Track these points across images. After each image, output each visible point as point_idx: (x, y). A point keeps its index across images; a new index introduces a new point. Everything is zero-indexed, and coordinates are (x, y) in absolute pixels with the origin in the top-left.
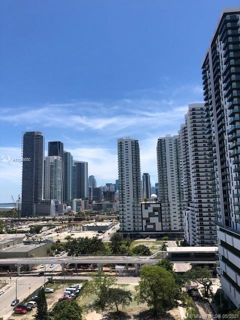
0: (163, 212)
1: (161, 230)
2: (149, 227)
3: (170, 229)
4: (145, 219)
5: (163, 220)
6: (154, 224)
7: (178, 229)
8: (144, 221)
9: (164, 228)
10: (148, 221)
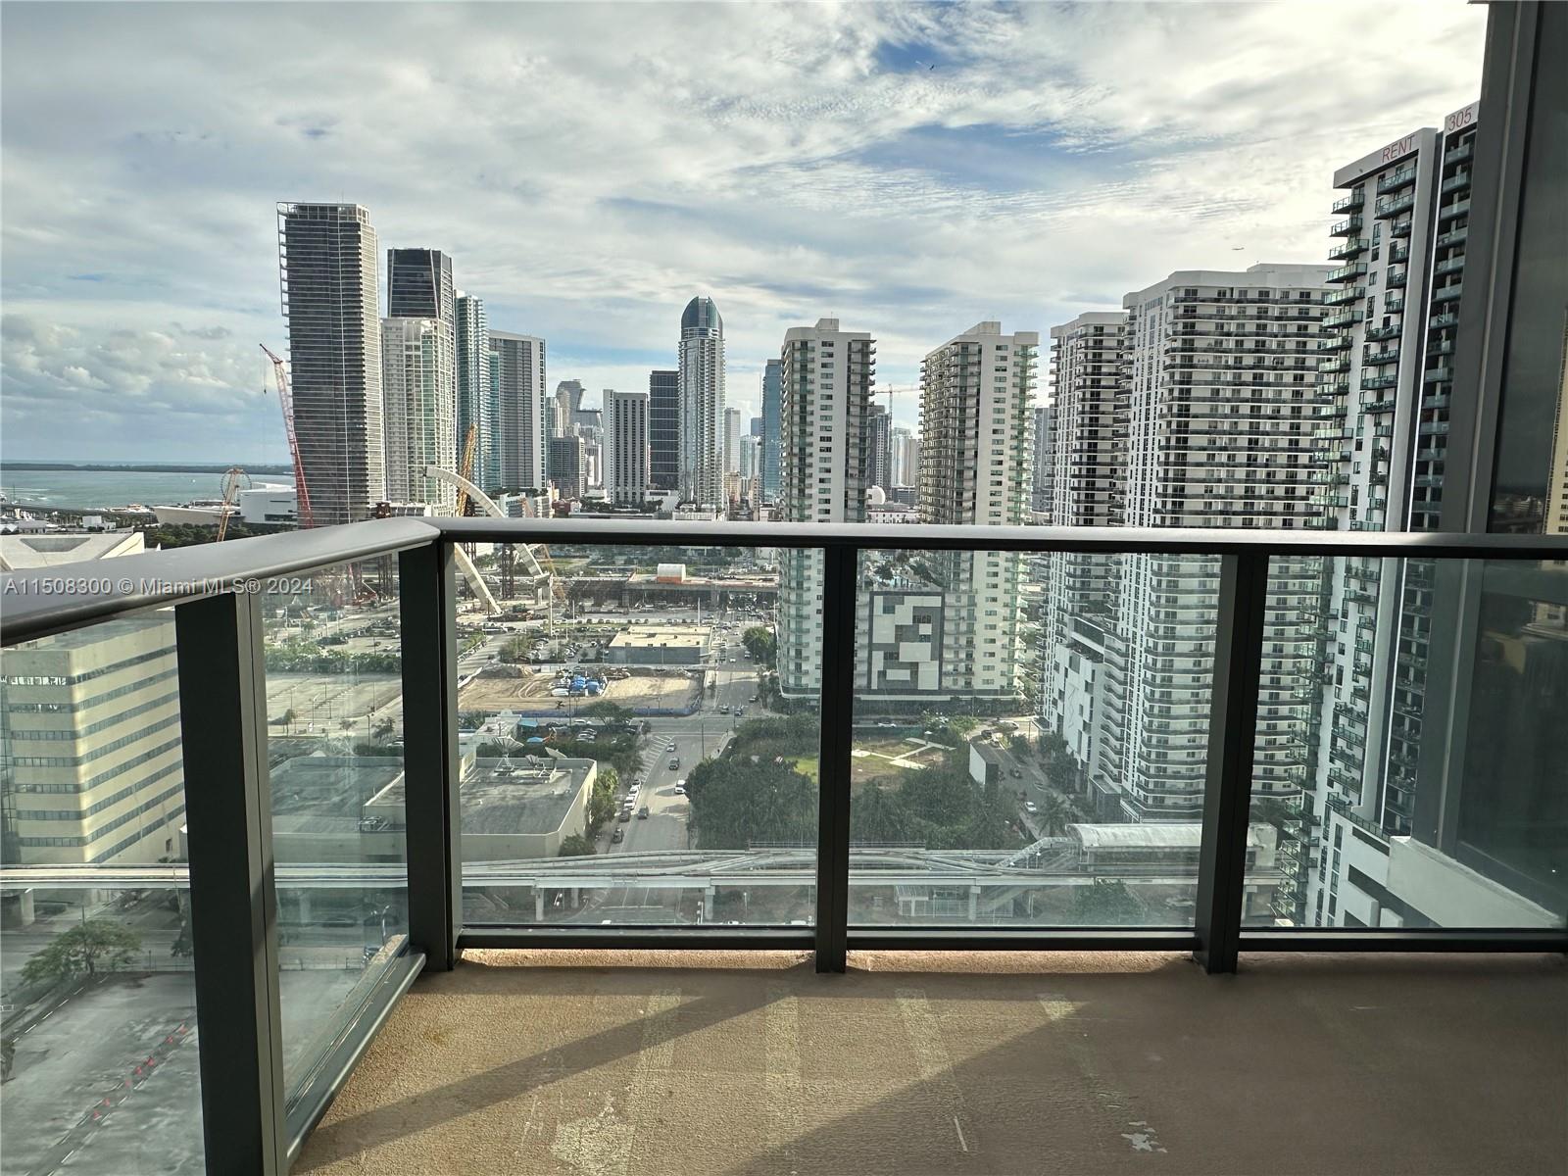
0: (949, 627)
1: (936, 687)
2: (893, 675)
3: (968, 684)
4: (880, 647)
5: (948, 655)
6: (914, 667)
7: (996, 686)
8: (878, 657)
9: (948, 682)
10: (891, 656)
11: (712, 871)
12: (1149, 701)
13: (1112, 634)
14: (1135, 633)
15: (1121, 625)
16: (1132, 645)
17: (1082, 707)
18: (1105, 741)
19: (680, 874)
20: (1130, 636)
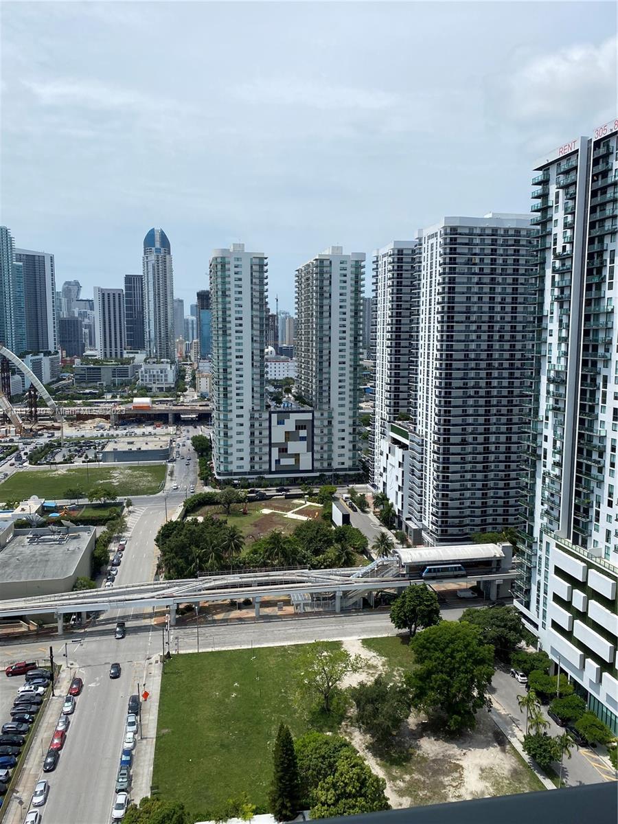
0: (317, 431)
1: (311, 468)
2: (284, 462)
3: (329, 465)
4: (276, 445)
5: (316, 448)
6: (297, 456)
7: (346, 466)
8: (275, 451)
9: (317, 465)
10: (283, 450)
11: (174, 594)
12: (436, 472)
13: (414, 433)
14: (426, 432)
15: (419, 427)
16: (425, 439)
17: (397, 477)
18: (411, 497)
19: (153, 597)
20: (424, 434)
